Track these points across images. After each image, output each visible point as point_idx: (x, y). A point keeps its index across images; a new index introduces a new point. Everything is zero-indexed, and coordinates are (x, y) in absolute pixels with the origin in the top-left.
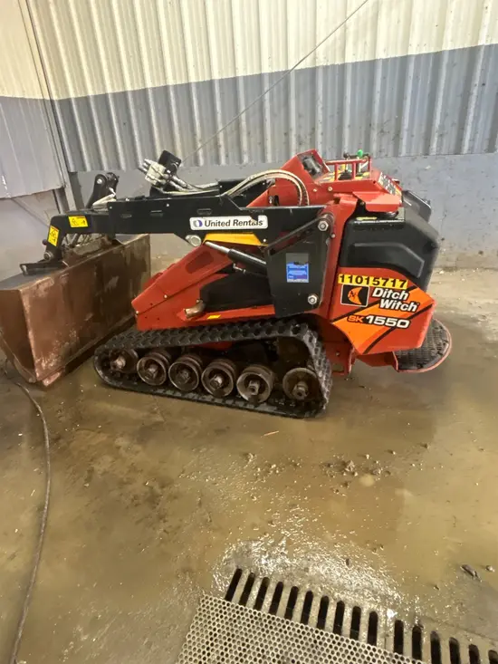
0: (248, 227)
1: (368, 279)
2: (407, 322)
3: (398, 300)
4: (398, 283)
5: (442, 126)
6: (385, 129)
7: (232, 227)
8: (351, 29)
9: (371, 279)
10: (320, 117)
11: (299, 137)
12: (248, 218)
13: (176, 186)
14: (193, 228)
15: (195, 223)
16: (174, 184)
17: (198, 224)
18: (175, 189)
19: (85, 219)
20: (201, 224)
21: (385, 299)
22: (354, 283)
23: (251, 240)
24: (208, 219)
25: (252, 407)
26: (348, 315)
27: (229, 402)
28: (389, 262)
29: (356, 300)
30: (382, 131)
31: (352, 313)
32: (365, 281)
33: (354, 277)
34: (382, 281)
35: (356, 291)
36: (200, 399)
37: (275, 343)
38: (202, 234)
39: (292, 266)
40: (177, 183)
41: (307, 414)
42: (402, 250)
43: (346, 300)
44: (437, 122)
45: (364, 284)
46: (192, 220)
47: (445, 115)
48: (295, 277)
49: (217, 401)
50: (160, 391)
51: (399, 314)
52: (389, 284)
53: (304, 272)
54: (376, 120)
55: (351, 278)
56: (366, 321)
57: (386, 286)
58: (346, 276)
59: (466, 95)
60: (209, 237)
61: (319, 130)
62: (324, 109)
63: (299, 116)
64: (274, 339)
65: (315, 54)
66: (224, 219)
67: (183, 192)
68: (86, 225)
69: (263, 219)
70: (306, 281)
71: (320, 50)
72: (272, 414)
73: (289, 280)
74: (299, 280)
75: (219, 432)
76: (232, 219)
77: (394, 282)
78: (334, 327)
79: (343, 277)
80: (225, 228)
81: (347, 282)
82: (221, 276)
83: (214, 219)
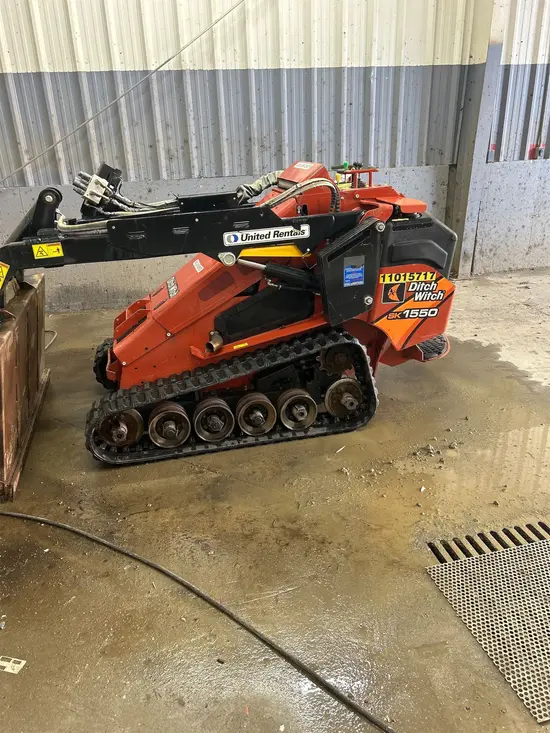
0: (290, 237)
1: (405, 276)
2: (436, 310)
3: (429, 291)
4: (429, 275)
5: (320, 143)
6: (266, 144)
7: (272, 239)
8: (218, 35)
9: (408, 274)
10: (192, 128)
11: (168, 151)
12: (290, 229)
13: (120, 205)
14: (227, 243)
15: (229, 239)
16: (116, 202)
17: (233, 239)
18: (118, 209)
19: (60, 247)
20: (236, 239)
21: (419, 292)
22: (394, 281)
23: (290, 252)
24: (245, 233)
25: (302, 434)
26: (387, 314)
27: (277, 436)
28: (421, 257)
29: (394, 297)
30: (262, 146)
31: (391, 311)
32: (402, 278)
33: (394, 275)
34: (416, 276)
35: (395, 288)
36: (242, 443)
37: (318, 358)
38: (236, 250)
39: (348, 270)
40: (120, 201)
41: (359, 424)
42: (430, 244)
43: (386, 299)
44: (315, 138)
45: (402, 281)
46: (226, 235)
47: (321, 131)
48: (352, 281)
49: (261, 439)
50: (189, 450)
51: (430, 304)
52: (422, 278)
53: (360, 275)
54: (255, 135)
55: (391, 277)
56: (403, 316)
57: (420, 279)
58: (387, 276)
59: (338, 113)
60: (245, 253)
61: (193, 144)
62: (197, 119)
63: (166, 126)
64: (318, 353)
65: (180, 57)
66: (264, 232)
67: (130, 212)
68: (61, 254)
69: (306, 228)
70: (362, 283)
71: (186, 53)
72: (325, 435)
73: (345, 285)
74: (354, 284)
75: (291, 464)
76: (272, 230)
77: (426, 275)
78: (376, 328)
79: (384, 277)
80: (264, 240)
81: (387, 281)
82: (242, 298)
83: (252, 233)
